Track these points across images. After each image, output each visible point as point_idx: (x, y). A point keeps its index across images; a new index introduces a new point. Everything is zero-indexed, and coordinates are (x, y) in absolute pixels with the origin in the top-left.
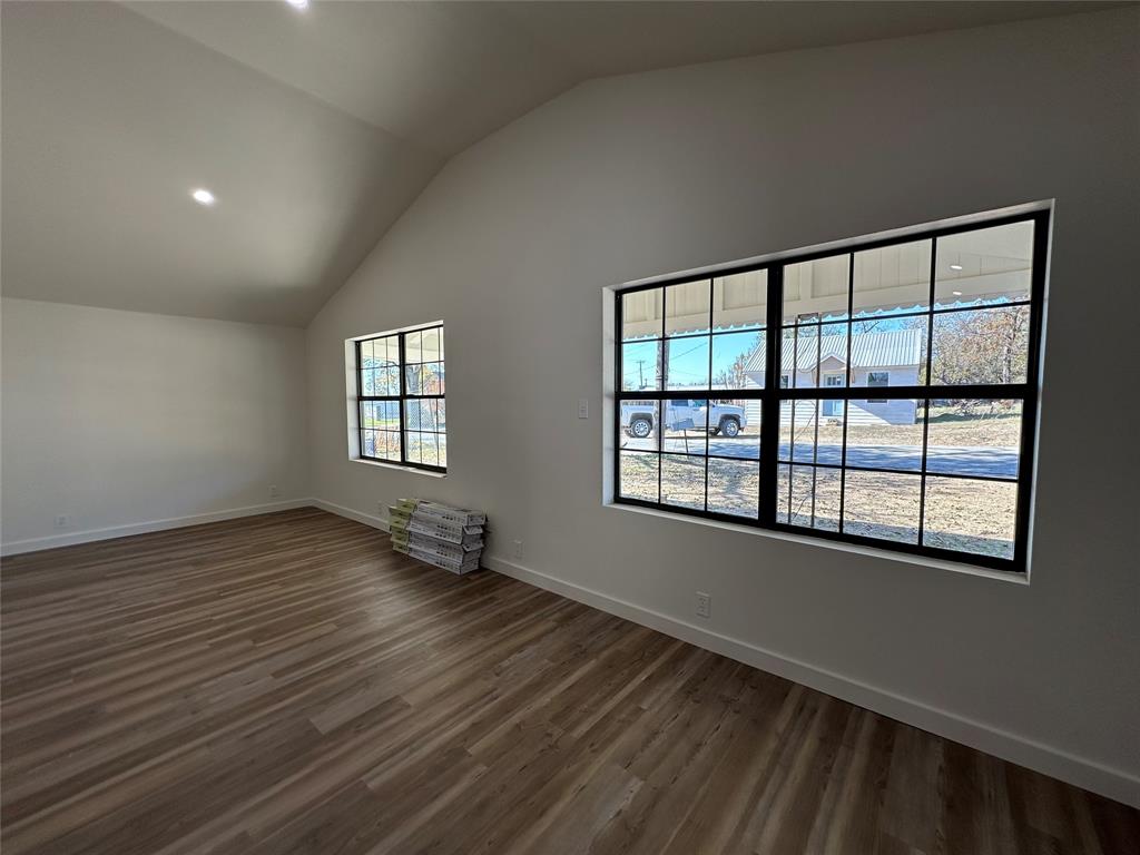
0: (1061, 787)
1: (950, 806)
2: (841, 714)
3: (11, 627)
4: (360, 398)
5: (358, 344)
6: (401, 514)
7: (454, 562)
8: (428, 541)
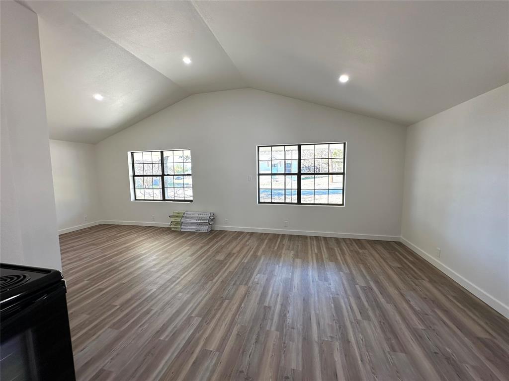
0: (349, 239)
1: (337, 243)
2: (317, 238)
3: (65, 265)
4: (134, 176)
5: (132, 154)
6: (177, 217)
7: (205, 229)
8: (192, 224)
